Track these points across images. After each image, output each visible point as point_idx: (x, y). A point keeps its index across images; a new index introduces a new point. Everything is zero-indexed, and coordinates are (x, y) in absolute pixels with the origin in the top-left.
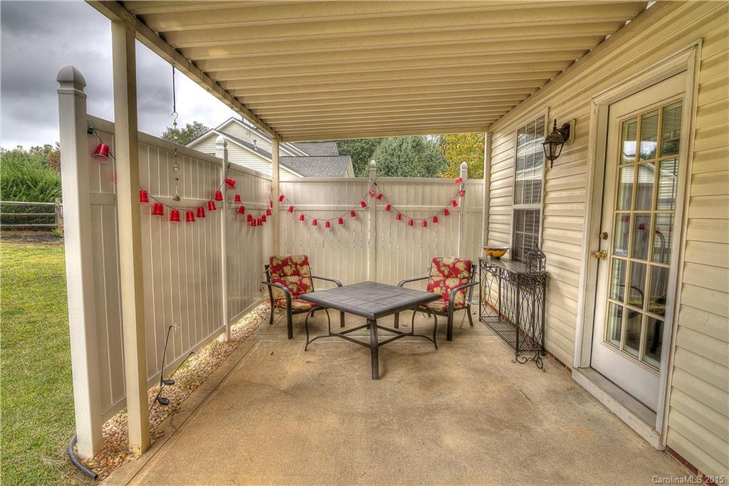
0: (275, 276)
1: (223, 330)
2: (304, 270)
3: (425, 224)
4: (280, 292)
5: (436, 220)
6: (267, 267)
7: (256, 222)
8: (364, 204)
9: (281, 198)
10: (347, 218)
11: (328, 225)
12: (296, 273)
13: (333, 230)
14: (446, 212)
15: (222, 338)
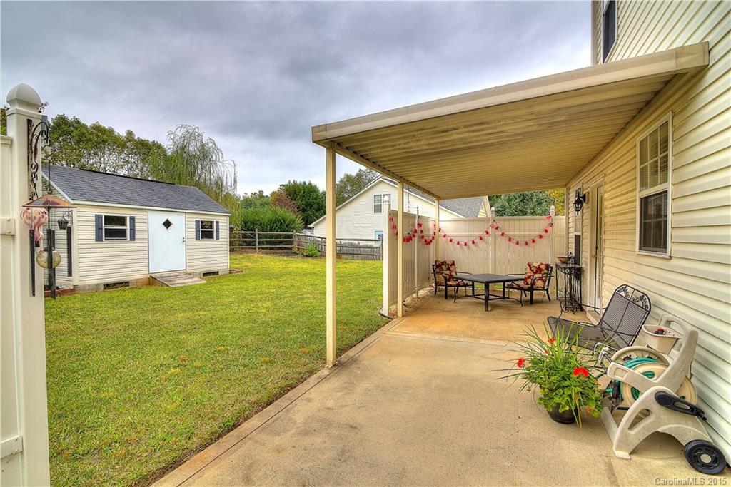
0: (438, 270)
1: (415, 293)
2: (452, 268)
3: (527, 244)
4: (440, 278)
5: (533, 241)
6: (433, 265)
7: (428, 243)
8: (487, 233)
9: (440, 229)
10: (477, 240)
11: (466, 244)
12: (448, 269)
13: (469, 248)
14: (541, 237)
15: (415, 295)
